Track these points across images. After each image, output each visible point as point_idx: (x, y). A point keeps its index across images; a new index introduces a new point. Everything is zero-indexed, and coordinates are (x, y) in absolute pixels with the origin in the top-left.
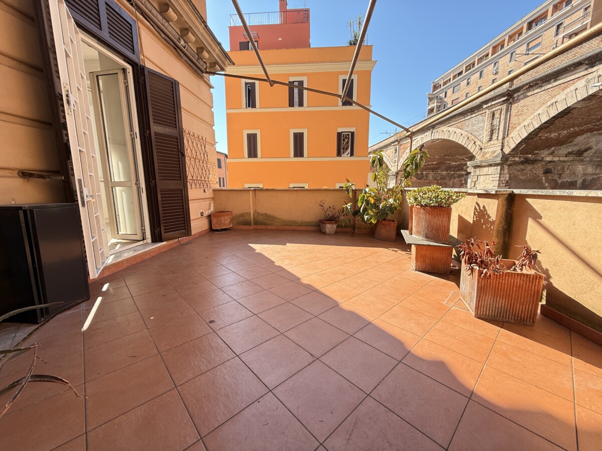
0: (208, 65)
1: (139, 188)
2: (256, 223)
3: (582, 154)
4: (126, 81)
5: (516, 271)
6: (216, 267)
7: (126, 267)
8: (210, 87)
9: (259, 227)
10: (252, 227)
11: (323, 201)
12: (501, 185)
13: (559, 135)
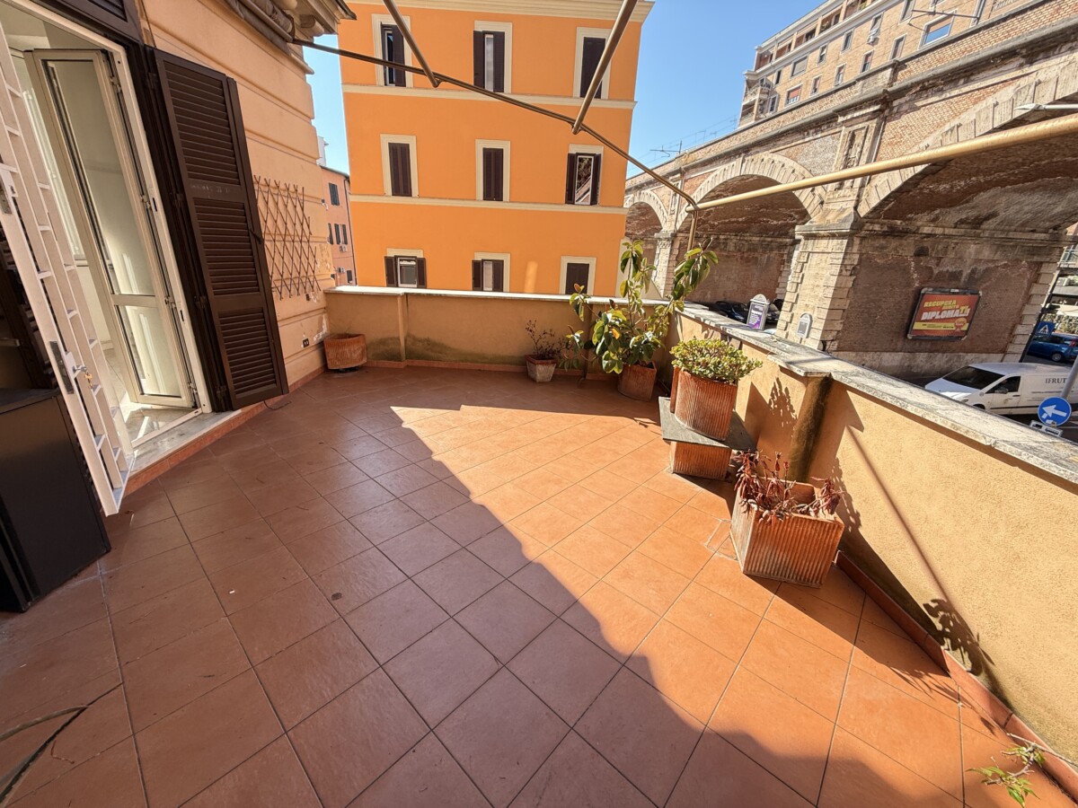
0: (297, 21)
1: (173, 311)
2: (411, 354)
3: (981, 223)
4: (114, 80)
5: (809, 515)
6: (339, 468)
7: (169, 468)
8: (305, 70)
9: (417, 363)
10: (402, 365)
11: (533, 322)
12: (844, 272)
13: (952, 187)
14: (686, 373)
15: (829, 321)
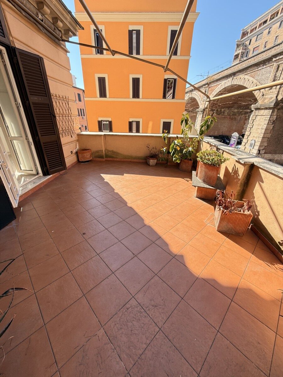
1: (28, 142)
2: (107, 156)
5: (241, 212)
6: (84, 194)
7: (31, 194)
8: (67, 51)
9: (109, 159)
10: (104, 160)
11: (149, 144)
12: (270, 123)
14: (202, 162)
15: (262, 142)
